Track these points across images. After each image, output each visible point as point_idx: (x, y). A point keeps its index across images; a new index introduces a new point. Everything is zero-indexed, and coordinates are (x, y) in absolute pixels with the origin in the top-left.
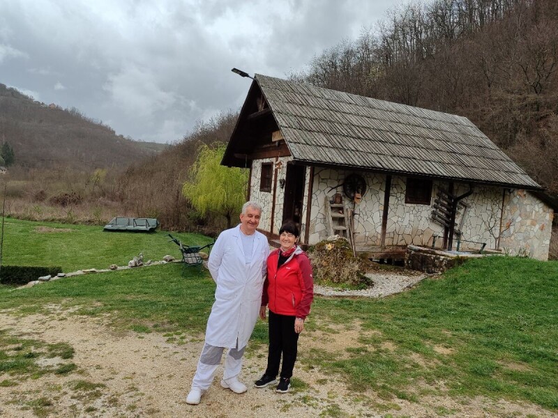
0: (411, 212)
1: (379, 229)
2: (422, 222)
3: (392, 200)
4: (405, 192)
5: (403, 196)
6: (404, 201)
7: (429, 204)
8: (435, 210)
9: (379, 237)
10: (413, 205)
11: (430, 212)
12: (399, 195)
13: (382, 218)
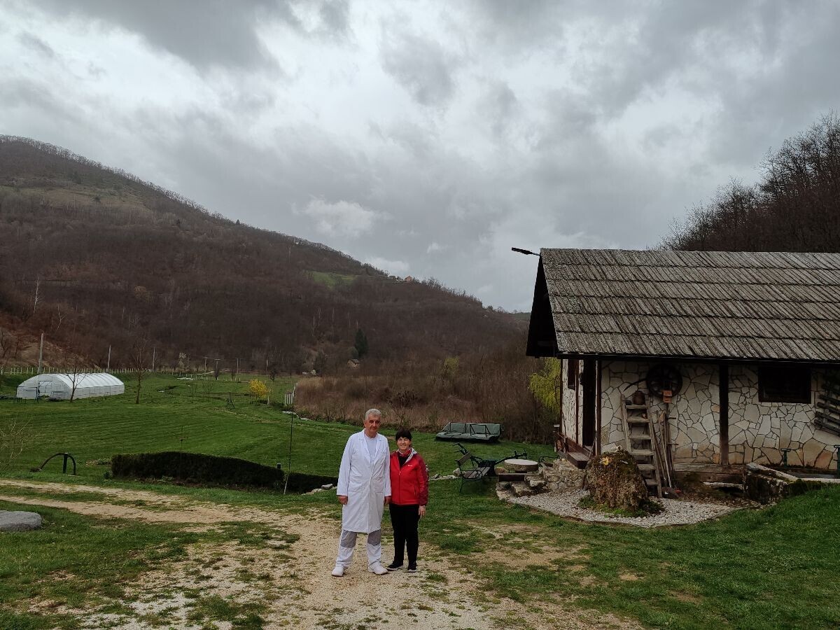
0: (772, 415)
1: (716, 440)
2: (797, 431)
3: (733, 398)
4: (757, 386)
5: (754, 391)
6: (756, 400)
7: (809, 402)
8: (821, 410)
9: (718, 450)
10: (775, 404)
11: (811, 414)
12: (745, 390)
13: (718, 424)
